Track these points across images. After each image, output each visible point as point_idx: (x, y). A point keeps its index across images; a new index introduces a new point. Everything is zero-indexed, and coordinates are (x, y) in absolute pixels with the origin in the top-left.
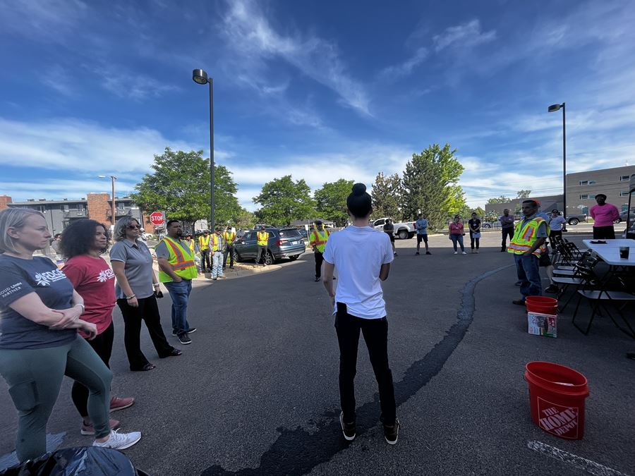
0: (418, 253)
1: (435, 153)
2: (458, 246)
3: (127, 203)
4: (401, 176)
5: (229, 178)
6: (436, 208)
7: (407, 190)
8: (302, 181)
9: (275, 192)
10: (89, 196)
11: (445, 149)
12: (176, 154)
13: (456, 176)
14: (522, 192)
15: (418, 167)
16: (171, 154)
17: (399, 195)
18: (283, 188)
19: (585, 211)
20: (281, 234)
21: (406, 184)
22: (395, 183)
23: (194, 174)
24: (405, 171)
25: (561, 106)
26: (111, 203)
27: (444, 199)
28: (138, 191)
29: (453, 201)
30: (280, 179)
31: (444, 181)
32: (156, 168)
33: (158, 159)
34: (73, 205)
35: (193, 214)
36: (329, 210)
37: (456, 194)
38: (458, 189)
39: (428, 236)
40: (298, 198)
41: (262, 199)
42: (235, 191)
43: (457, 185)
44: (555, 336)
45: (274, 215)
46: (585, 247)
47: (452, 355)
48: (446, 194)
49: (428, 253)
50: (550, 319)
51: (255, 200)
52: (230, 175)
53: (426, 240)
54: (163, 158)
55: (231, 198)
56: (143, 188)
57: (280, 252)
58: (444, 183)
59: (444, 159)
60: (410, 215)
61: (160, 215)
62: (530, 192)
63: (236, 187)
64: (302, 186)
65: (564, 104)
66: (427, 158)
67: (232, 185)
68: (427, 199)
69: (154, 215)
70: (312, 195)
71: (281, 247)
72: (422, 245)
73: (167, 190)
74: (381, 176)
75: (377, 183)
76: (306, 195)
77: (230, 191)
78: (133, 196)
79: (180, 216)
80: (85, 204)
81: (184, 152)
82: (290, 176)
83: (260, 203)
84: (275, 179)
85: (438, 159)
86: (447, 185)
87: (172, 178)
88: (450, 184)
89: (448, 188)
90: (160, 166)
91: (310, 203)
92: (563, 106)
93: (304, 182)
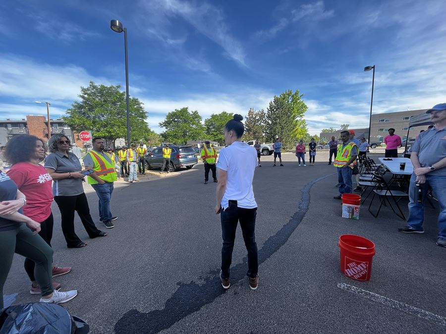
0: (275, 165)
1: (289, 96)
2: (301, 160)
3: (60, 124)
4: (266, 111)
5: (141, 107)
6: (288, 135)
7: (269, 121)
8: (196, 112)
9: (176, 120)
10: (28, 117)
11: (296, 94)
12: (99, 87)
13: (302, 113)
14: (344, 125)
15: (277, 105)
16: (94, 87)
17: (264, 125)
18: (182, 117)
19: (381, 139)
20: (180, 150)
21: (269, 117)
22: (262, 116)
23: (114, 103)
24: (269, 108)
25: (372, 68)
26: (47, 124)
27: (294, 129)
28: (69, 115)
29: (299, 130)
30: (180, 110)
31: (294, 116)
32: (83, 97)
33: (83, 90)
34: (15, 124)
35: (113, 134)
36: (215, 134)
37: (302, 126)
38: (303, 122)
39: (281, 154)
40: (193, 124)
41: (166, 124)
42: (146, 117)
43: (303, 119)
44: (358, 218)
45: (175, 136)
46: (379, 162)
47: (294, 232)
48: (295, 125)
49: (281, 165)
50: (356, 208)
51: (161, 124)
52: (142, 105)
53: (280, 157)
54: (88, 89)
55: (143, 122)
56: (73, 113)
57: (179, 163)
58: (294, 117)
59: (295, 101)
60: (271, 139)
61: (88, 134)
62: (349, 125)
63: (146, 115)
64: (196, 116)
65: (374, 66)
66: (284, 99)
67: (144, 113)
68: (282, 128)
69: (82, 134)
70: (203, 122)
71: (181, 160)
72: (278, 159)
73: (92, 115)
74: (252, 111)
75: (249, 115)
76: (199, 122)
77: (142, 117)
78: (65, 118)
79: (103, 135)
80: (25, 124)
81: (106, 86)
82: (187, 108)
83: (164, 127)
84: (176, 110)
85: (291, 100)
86: (296, 119)
87: (97, 106)
88: (298, 119)
89: (297, 121)
90: (86, 96)
91: (202, 128)
92: (374, 67)
93: (197, 113)
